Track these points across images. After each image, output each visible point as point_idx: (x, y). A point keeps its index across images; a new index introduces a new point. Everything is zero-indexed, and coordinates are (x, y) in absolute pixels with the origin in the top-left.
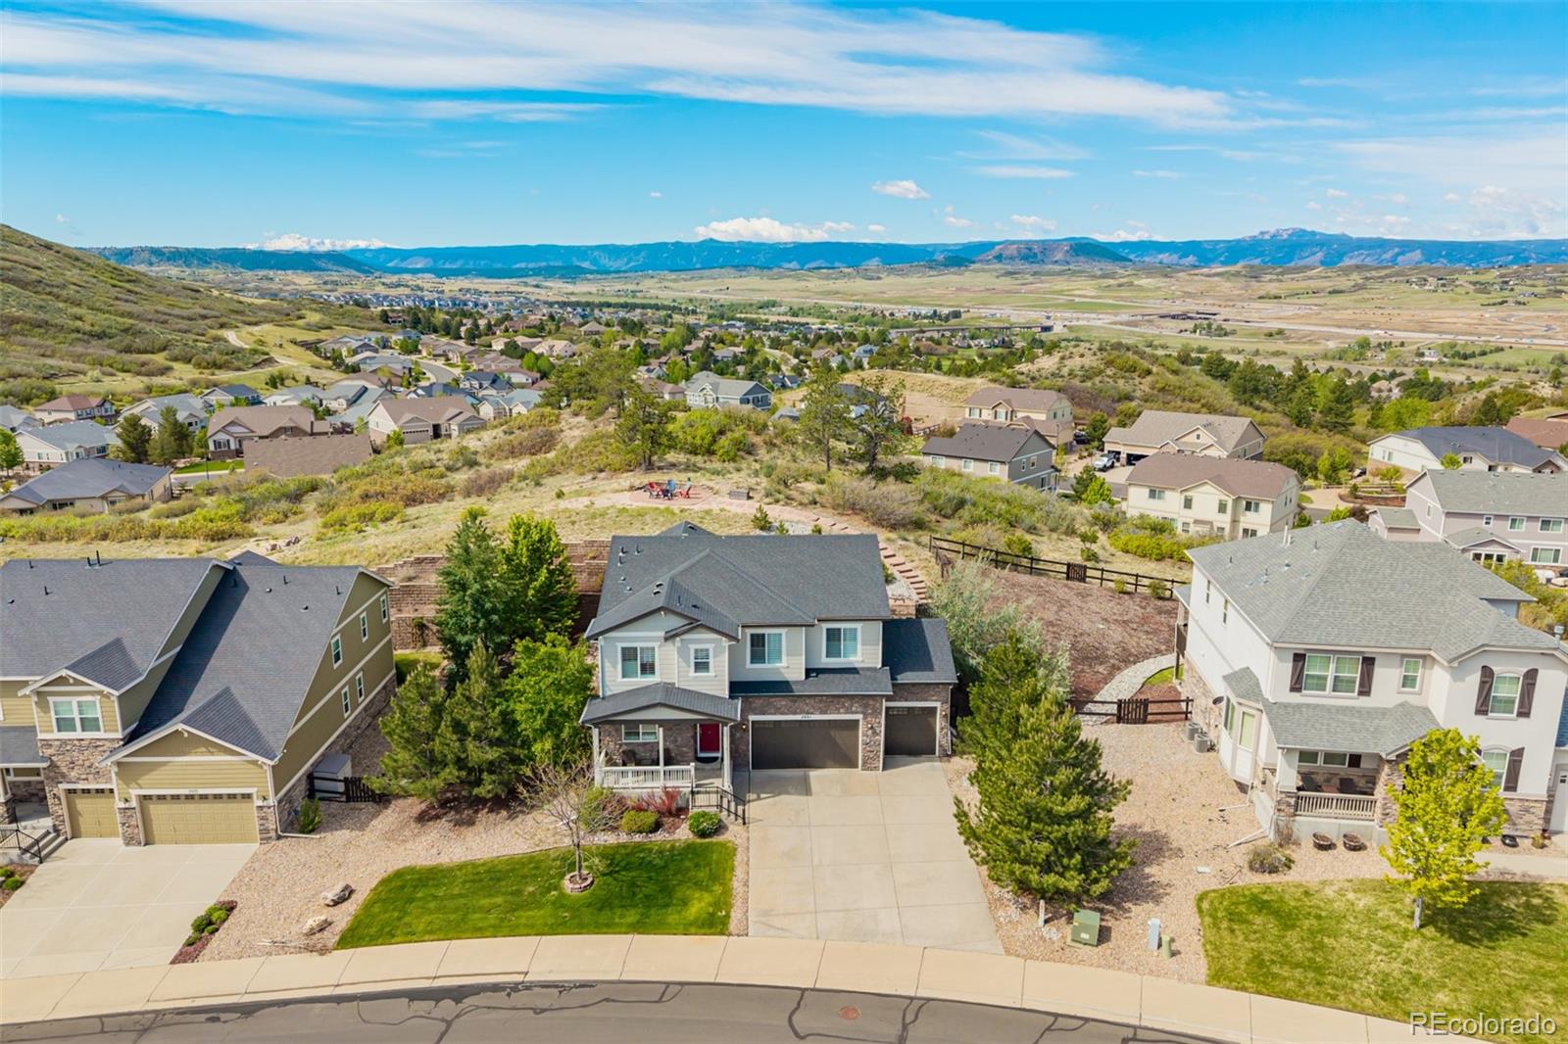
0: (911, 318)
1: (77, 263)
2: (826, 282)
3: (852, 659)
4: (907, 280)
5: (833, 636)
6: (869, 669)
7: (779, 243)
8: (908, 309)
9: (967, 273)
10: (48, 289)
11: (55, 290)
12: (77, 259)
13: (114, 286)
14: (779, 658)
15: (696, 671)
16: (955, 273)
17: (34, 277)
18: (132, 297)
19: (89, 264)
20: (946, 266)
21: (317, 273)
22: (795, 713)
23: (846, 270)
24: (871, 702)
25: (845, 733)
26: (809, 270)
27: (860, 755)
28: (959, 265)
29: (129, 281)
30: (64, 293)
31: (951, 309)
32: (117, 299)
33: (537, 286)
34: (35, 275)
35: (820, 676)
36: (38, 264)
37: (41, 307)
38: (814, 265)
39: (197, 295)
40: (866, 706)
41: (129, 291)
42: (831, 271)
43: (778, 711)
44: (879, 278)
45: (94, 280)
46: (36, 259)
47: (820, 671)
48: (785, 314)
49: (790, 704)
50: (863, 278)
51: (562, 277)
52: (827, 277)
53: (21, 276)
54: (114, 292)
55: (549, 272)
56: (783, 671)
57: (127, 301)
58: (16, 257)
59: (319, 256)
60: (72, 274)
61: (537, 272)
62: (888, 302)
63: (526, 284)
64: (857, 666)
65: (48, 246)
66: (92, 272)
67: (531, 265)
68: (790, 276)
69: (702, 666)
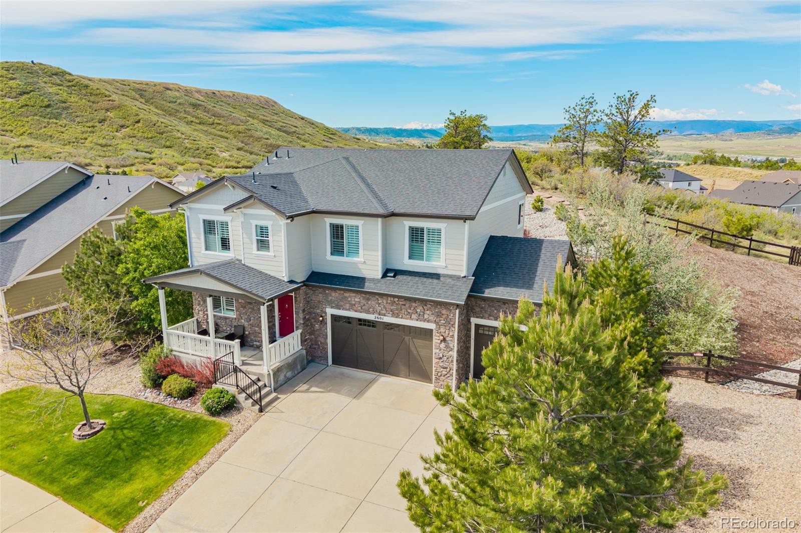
0: (749, 162)
1: (313, 126)
2: (694, 142)
3: (435, 263)
4: (751, 141)
5: (416, 235)
6: (451, 277)
7: (667, 121)
8: (748, 157)
9: (795, 138)
10: (297, 135)
11: (300, 136)
12: (313, 124)
13: (324, 135)
14: (357, 253)
15: (258, 250)
16: (784, 137)
17: (293, 130)
18: (331, 141)
19: (317, 126)
20: (780, 133)
21: (422, 139)
22: (368, 312)
23: (709, 136)
24: (444, 312)
25: (419, 342)
26: (684, 135)
27: (434, 369)
28: (790, 133)
29: (332, 134)
30: (303, 137)
31: (779, 158)
32: (324, 141)
33: (525, 145)
34: (294, 129)
35: (399, 277)
36: (296, 125)
37: (291, 142)
38: (688, 133)
39: (358, 141)
40: (439, 315)
41: (330, 138)
42: (698, 136)
43: (352, 307)
44: (731, 140)
45: (317, 133)
46: (296, 123)
47: (397, 273)
48: (664, 159)
49: (363, 302)
50: (720, 140)
51: (539, 140)
52: (696, 140)
53: (288, 130)
54: (323, 138)
55: (533, 138)
56: (361, 266)
57: (328, 142)
58: (289, 122)
59: (424, 131)
60: (309, 130)
61: (526, 138)
62: (735, 153)
63: (520, 144)
64: (440, 271)
65: (303, 119)
66: (317, 129)
67: (524, 135)
68: (671, 139)
69: (263, 244)
